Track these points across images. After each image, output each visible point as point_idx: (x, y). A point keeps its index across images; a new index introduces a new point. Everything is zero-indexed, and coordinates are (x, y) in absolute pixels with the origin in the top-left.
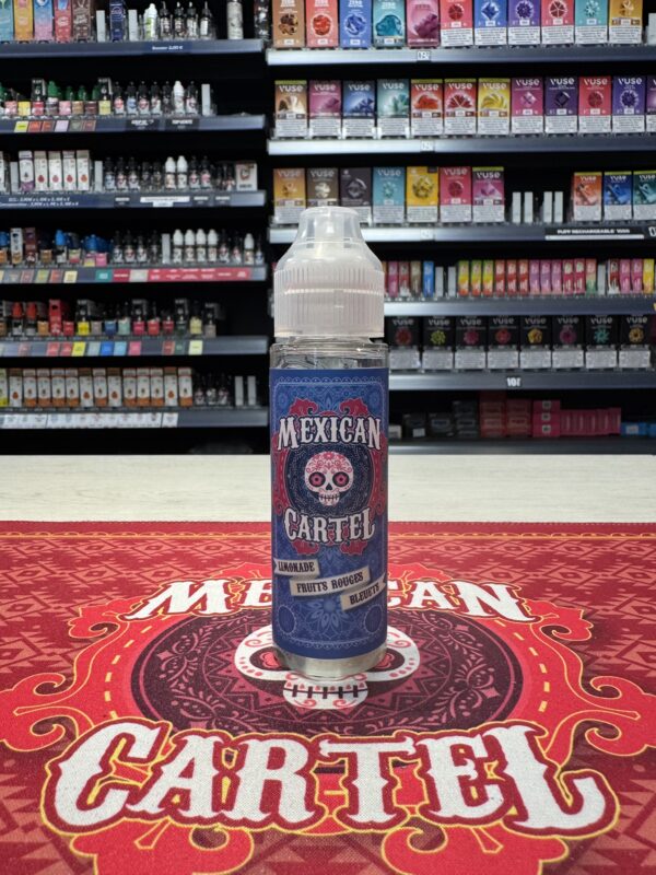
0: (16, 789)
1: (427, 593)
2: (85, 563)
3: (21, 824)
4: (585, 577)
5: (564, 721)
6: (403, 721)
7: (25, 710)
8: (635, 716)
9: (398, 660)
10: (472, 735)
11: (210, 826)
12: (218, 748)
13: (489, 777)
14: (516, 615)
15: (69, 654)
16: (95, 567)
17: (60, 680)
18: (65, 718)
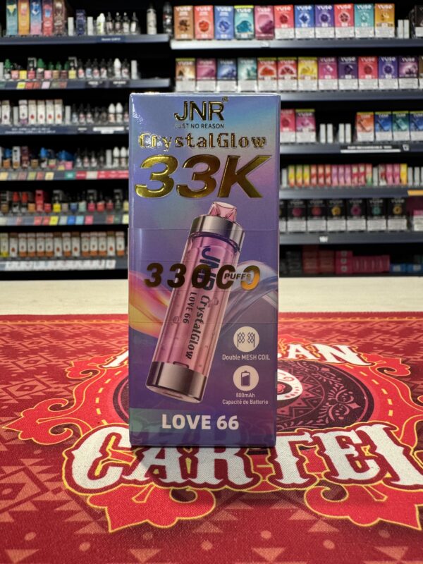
0: (45, 468)
1: (297, 351)
2: (72, 337)
3: (51, 489)
5: (407, 421)
6: (300, 423)
7: (43, 420)
10: (349, 430)
11: (183, 488)
13: (366, 455)
14: (358, 362)
15: (69, 388)
16: (78, 339)
17: (65, 402)
18: (72, 425)
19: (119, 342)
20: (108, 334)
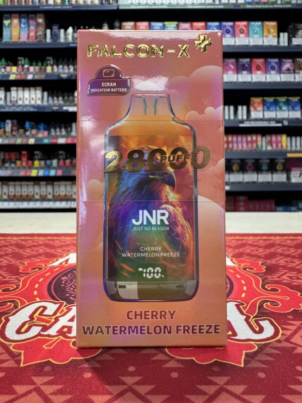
2: (30, 247)
4: (261, 251)
5: (254, 300)
8: (287, 298)
15: (19, 278)
16: (35, 249)
17: (12, 287)
18: (13, 301)
19: (63, 251)
20: (57, 245)
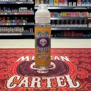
0: (1, 84)
1: (56, 58)
3: (2, 88)
4: (78, 55)
5: (75, 74)
8: (84, 73)
9: (53, 67)
11: (28, 88)
12: (28, 78)
14: (68, 60)
15: (8, 66)
17: (7, 70)
18: (7, 75)
19: (19, 55)
20: (17, 53)
